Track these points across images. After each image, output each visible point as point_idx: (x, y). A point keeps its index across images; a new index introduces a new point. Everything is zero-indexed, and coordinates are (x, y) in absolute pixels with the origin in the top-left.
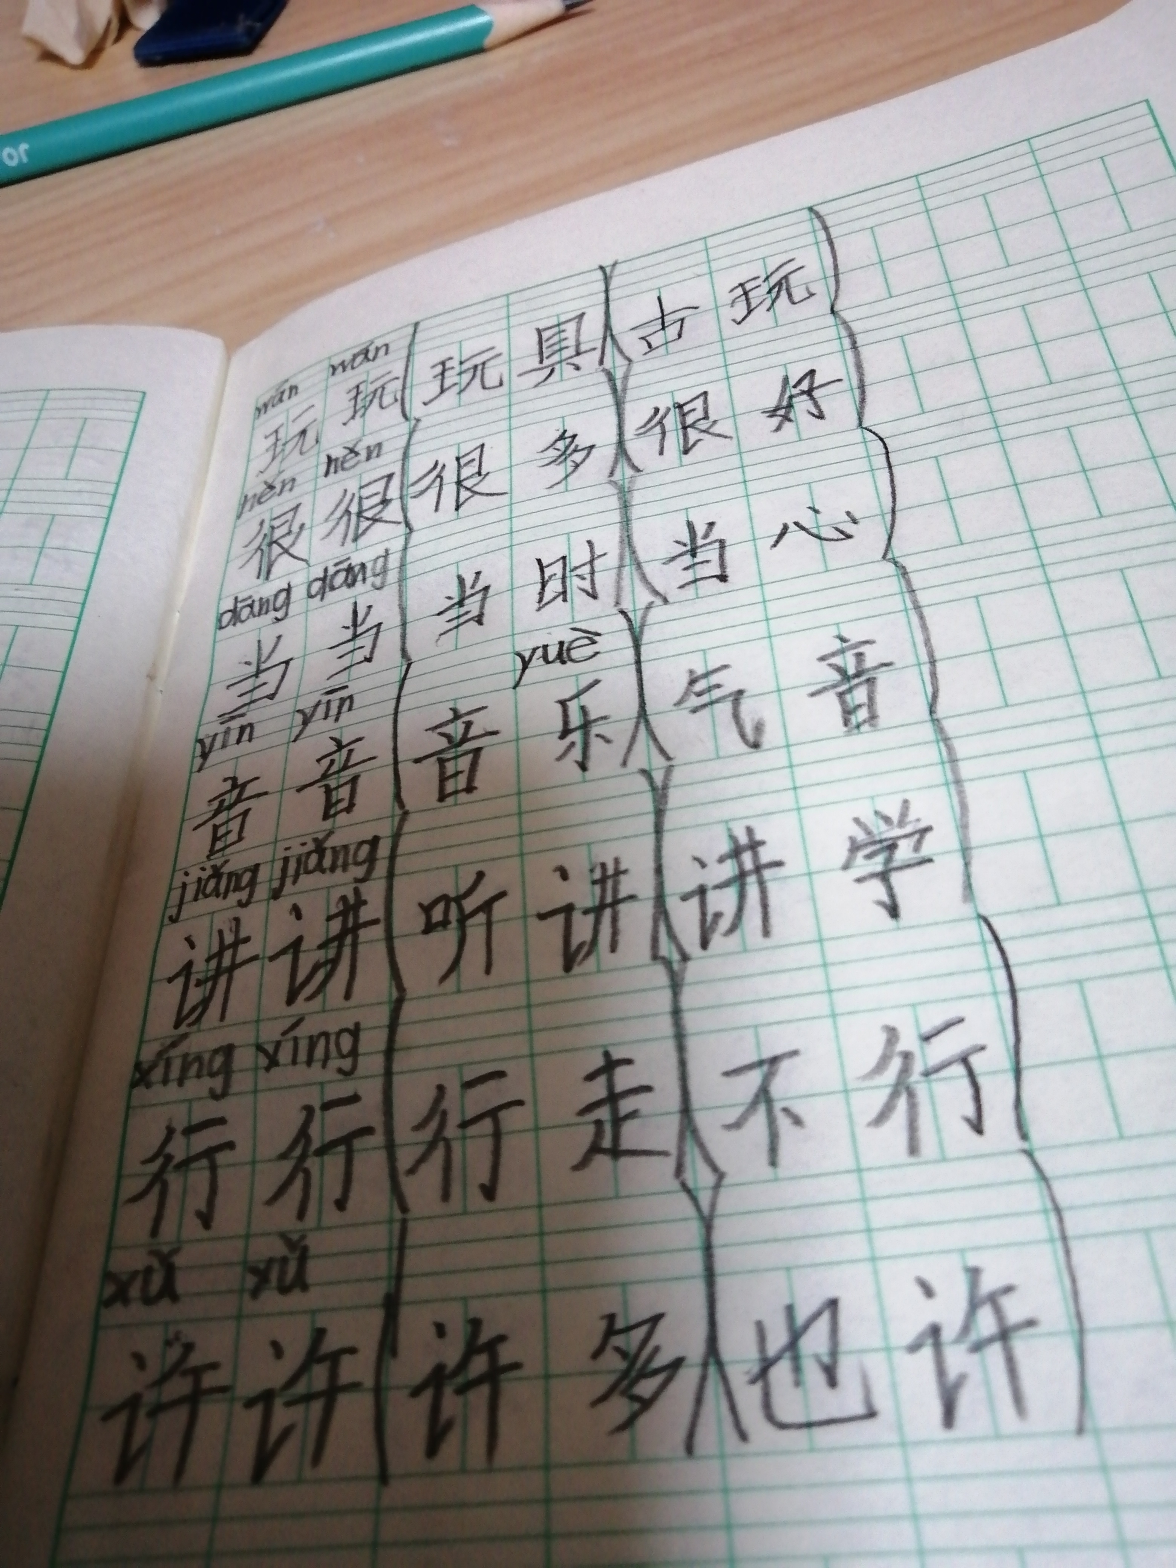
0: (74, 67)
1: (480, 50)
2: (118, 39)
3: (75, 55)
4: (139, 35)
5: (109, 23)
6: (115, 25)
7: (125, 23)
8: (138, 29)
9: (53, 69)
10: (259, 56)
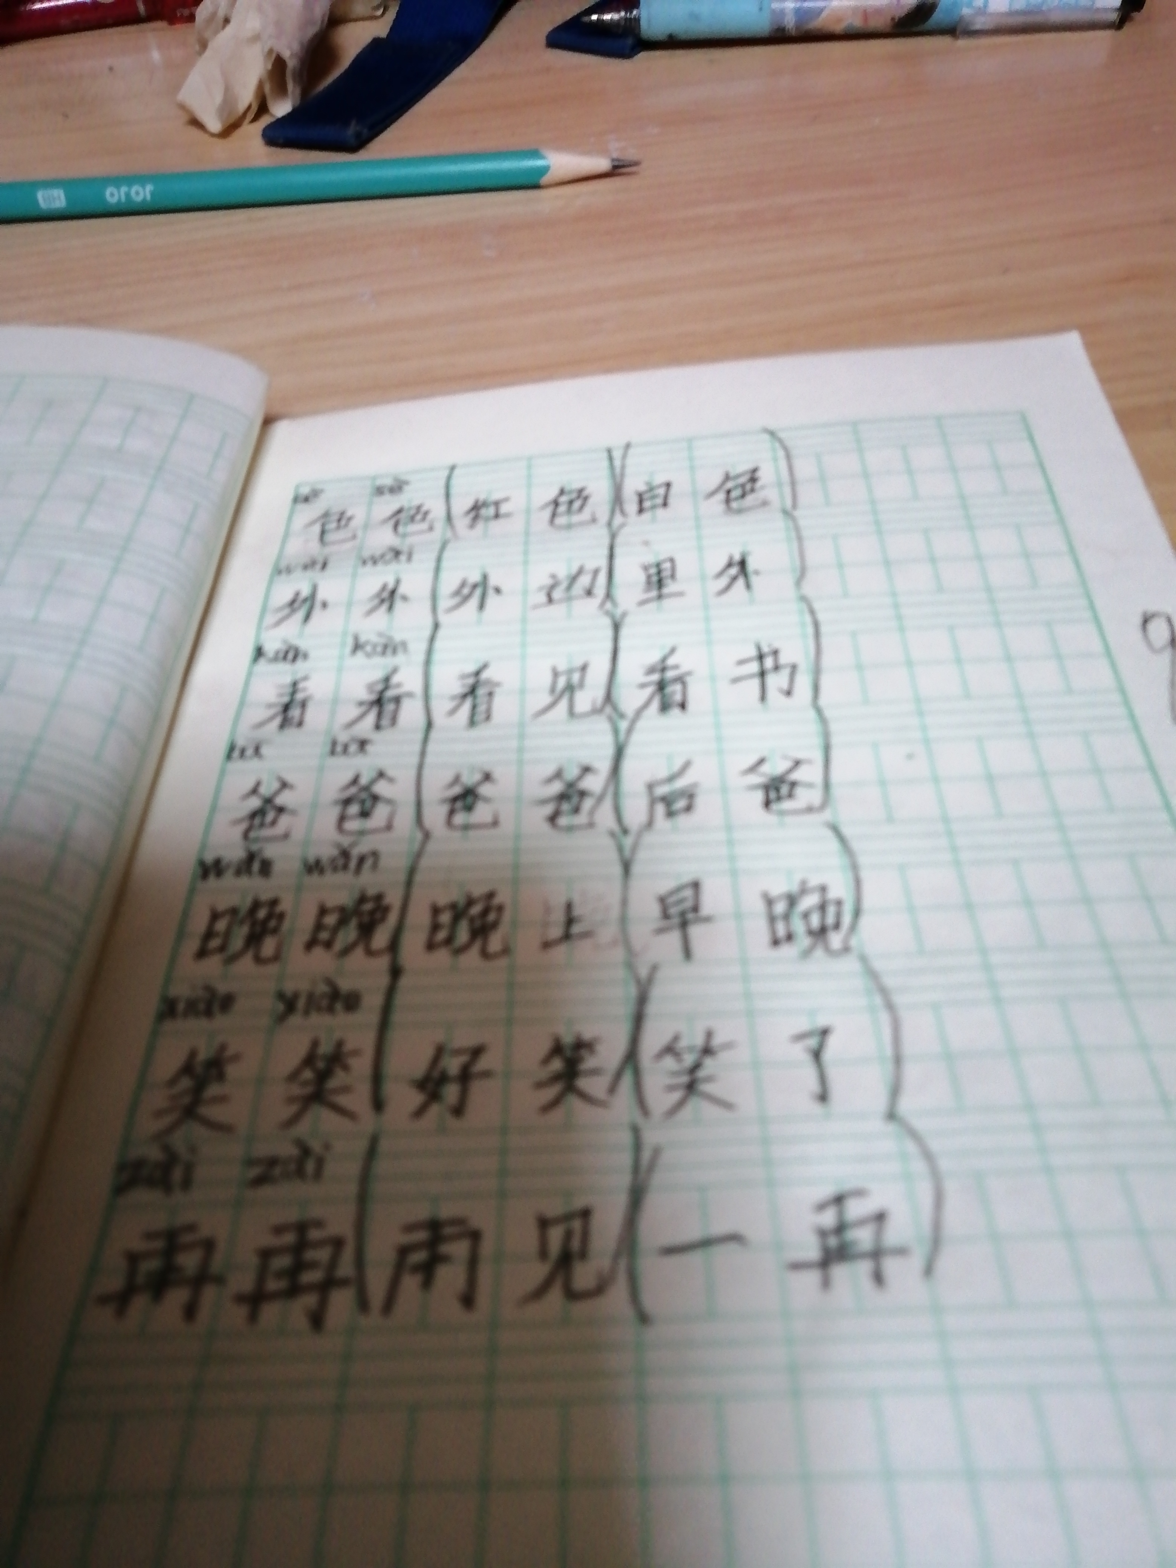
0: (213, 135)
1: (536, 187)
2: (255, 119)
3: (214, 125)
4: (272, 120)
5: (249, 107)
6: (255, 108)
7: (262, 108)
8: (272, 115)
9: (194, 132)
10: (362, 155)
